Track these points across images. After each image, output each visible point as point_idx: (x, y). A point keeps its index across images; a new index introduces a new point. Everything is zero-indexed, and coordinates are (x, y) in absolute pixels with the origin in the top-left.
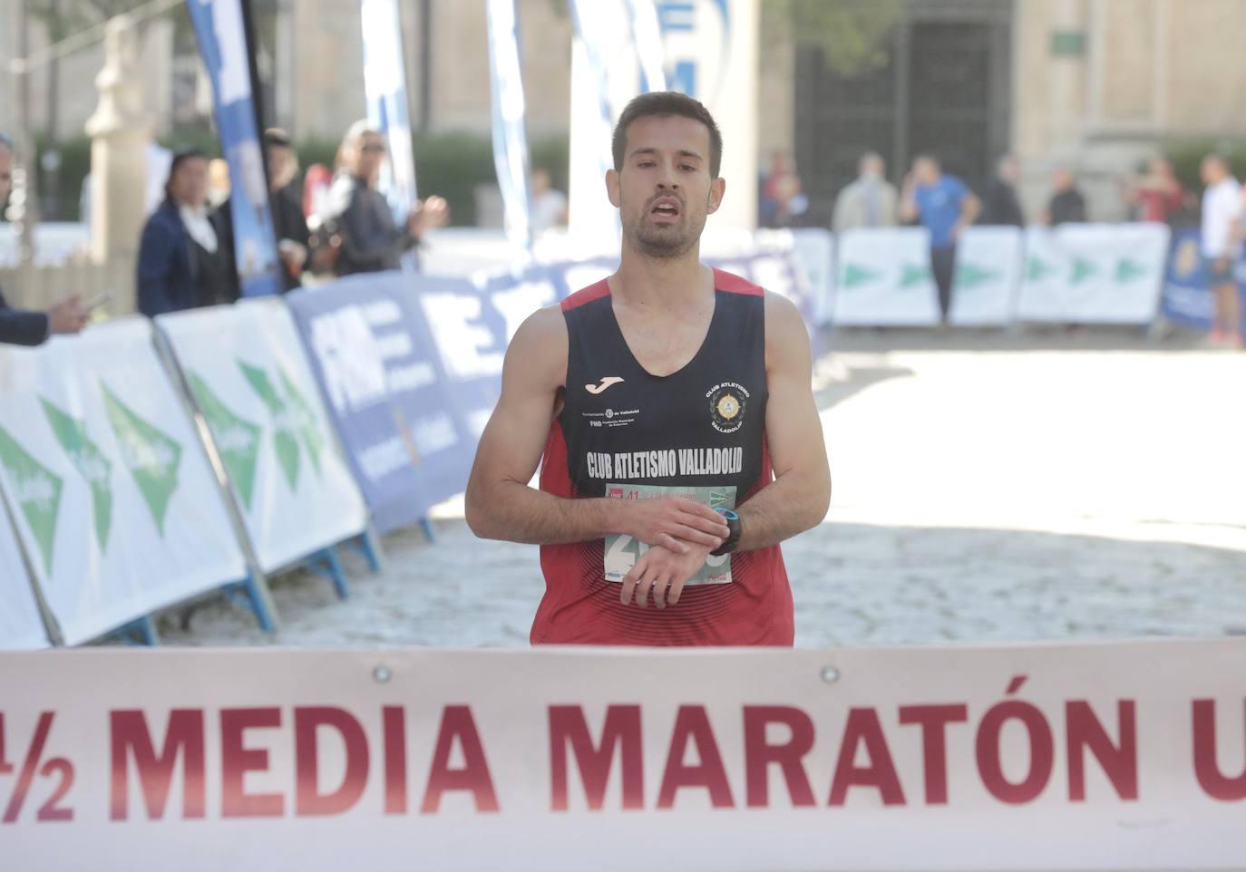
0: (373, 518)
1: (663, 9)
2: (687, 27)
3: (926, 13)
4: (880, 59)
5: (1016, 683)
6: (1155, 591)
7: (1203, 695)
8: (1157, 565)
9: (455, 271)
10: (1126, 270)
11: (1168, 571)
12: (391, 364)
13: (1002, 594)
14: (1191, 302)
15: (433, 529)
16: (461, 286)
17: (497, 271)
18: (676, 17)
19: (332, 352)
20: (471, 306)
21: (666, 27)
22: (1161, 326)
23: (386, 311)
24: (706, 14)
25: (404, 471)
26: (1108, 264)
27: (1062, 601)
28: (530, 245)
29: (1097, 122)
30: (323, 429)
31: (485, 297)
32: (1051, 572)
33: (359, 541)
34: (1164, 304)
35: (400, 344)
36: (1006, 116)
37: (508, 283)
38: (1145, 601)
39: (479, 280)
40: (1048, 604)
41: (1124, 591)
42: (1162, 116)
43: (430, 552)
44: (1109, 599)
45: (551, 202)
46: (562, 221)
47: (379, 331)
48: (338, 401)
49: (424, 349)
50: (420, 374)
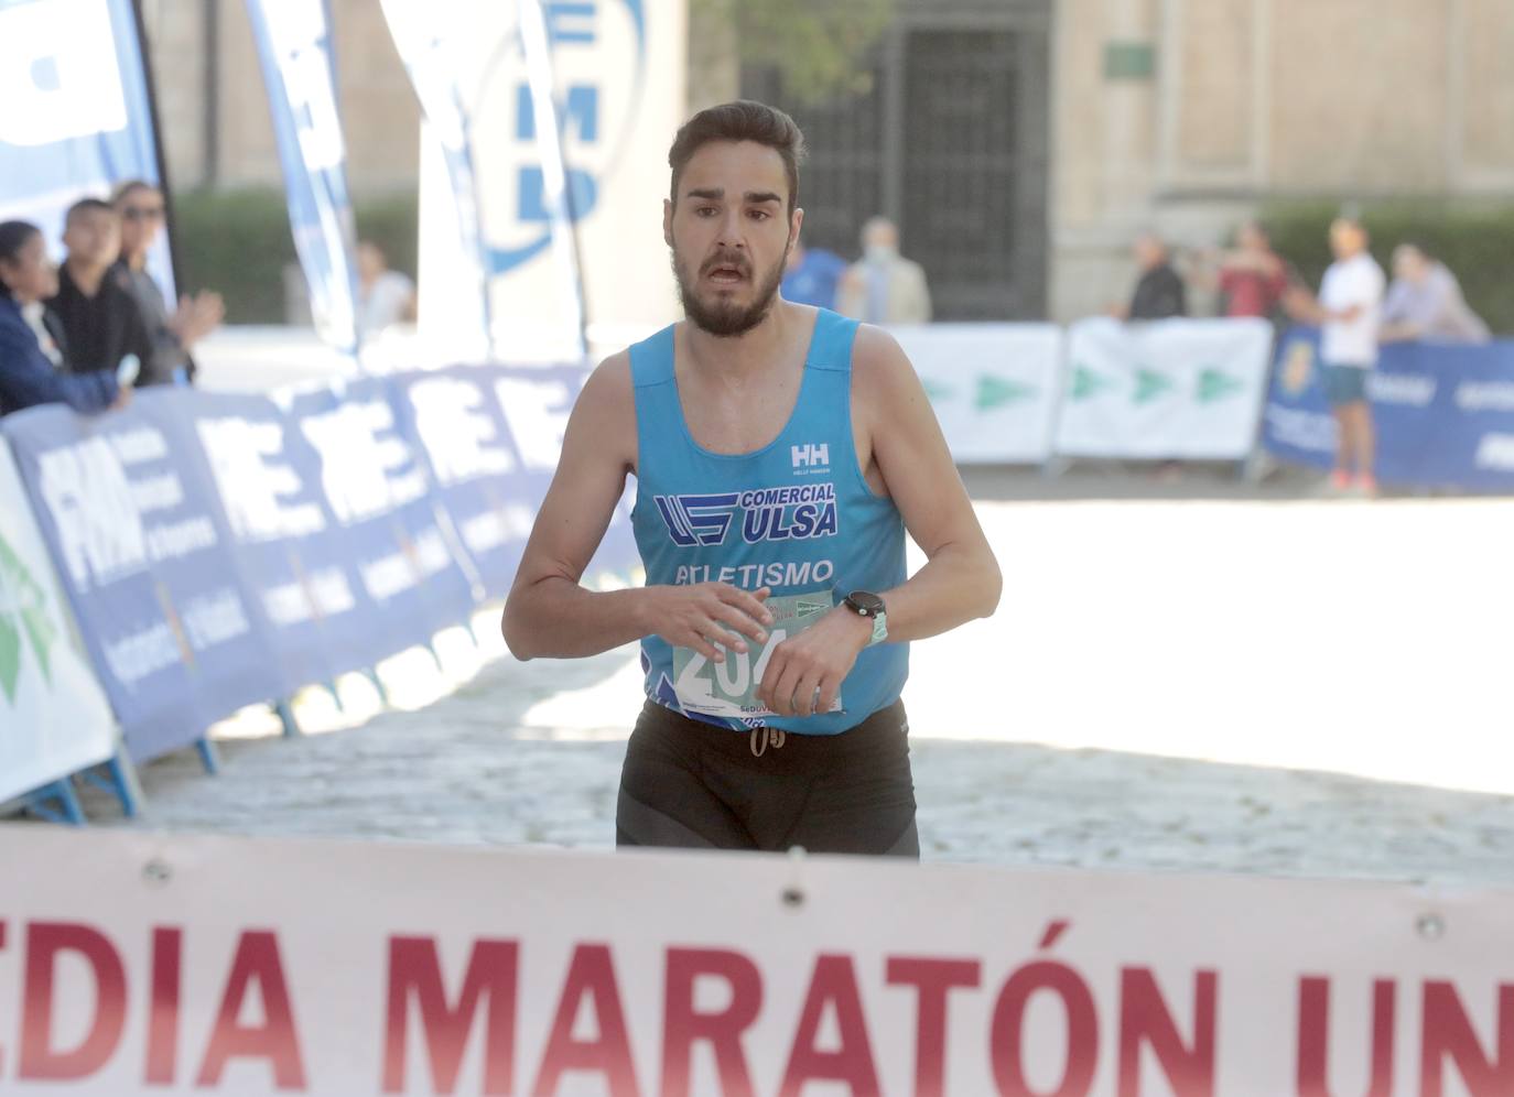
0: (125, 739)
1: (552, 11)
2: (586, 38)
3: (928, 19)
4: (864, 84)
5: (1054, 931)
6: (1244, 840)
7: (1315, 968)
8: (1247, 801)
9: (250, 386)
10: (1211, 384)
11: (1263, 810)
12: (152, 519)
13: (1026, 844)
14: (1305, 430)
15: (214, 754)
16: (256, 408)
17: (309, 386)
18: (569, 23)
19: (69, 501)
20: (270, 437)
21: (557, 37)
22: (1261, 464)
23: (146, 444)
24: (612, 19)
25: (174, 671)
26: (1186, 376)
27: (1112, 854)
28: (355, 351)
29: (1170, 173)
30: (54, 610)
31: (290, 422)
32: (1097, 813)
33: (106, 771)
34: (1265, 432)
35: (167, 491)
36: (1043, 165)
37: (326, 402)
38: (1229, 854)
39: (283, 398)
40: (1091, 857)
41: (1200, 839)
42: (1263, 166)
43: (210, 786)
44: (1179, 851)
45: (390, 288)
46: (407, 315)
47: (136, 472)
48: (78, 572)
49: (201, 497)
50: (195, 534)
